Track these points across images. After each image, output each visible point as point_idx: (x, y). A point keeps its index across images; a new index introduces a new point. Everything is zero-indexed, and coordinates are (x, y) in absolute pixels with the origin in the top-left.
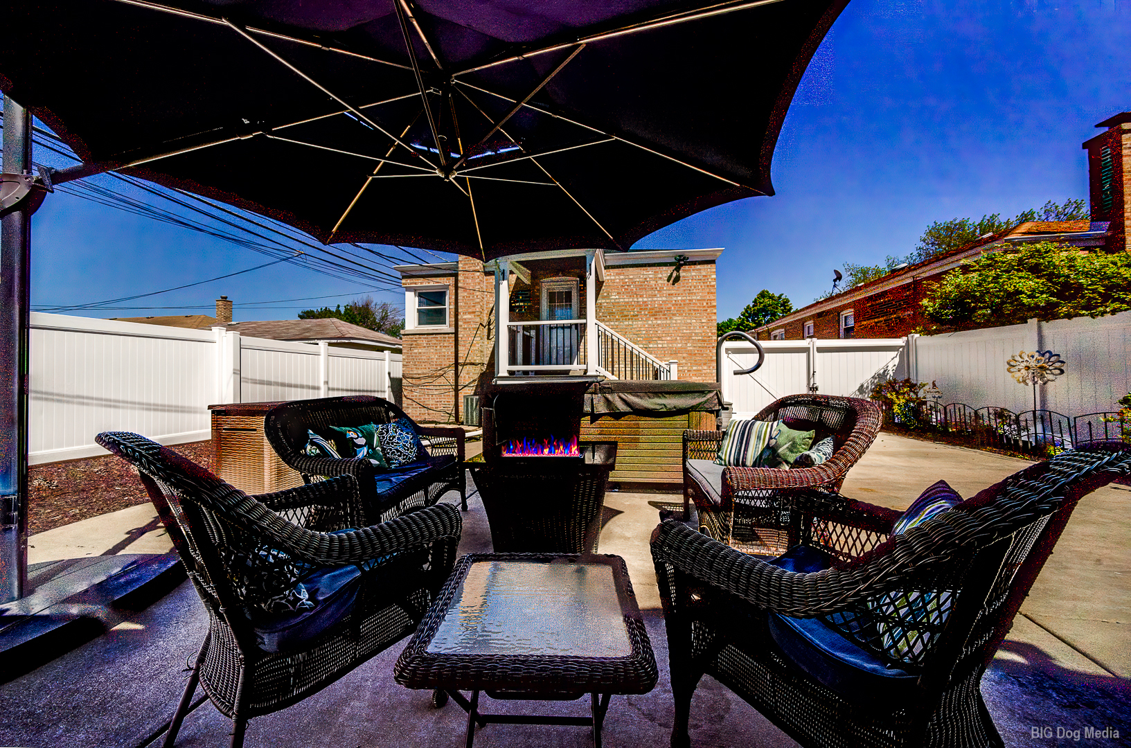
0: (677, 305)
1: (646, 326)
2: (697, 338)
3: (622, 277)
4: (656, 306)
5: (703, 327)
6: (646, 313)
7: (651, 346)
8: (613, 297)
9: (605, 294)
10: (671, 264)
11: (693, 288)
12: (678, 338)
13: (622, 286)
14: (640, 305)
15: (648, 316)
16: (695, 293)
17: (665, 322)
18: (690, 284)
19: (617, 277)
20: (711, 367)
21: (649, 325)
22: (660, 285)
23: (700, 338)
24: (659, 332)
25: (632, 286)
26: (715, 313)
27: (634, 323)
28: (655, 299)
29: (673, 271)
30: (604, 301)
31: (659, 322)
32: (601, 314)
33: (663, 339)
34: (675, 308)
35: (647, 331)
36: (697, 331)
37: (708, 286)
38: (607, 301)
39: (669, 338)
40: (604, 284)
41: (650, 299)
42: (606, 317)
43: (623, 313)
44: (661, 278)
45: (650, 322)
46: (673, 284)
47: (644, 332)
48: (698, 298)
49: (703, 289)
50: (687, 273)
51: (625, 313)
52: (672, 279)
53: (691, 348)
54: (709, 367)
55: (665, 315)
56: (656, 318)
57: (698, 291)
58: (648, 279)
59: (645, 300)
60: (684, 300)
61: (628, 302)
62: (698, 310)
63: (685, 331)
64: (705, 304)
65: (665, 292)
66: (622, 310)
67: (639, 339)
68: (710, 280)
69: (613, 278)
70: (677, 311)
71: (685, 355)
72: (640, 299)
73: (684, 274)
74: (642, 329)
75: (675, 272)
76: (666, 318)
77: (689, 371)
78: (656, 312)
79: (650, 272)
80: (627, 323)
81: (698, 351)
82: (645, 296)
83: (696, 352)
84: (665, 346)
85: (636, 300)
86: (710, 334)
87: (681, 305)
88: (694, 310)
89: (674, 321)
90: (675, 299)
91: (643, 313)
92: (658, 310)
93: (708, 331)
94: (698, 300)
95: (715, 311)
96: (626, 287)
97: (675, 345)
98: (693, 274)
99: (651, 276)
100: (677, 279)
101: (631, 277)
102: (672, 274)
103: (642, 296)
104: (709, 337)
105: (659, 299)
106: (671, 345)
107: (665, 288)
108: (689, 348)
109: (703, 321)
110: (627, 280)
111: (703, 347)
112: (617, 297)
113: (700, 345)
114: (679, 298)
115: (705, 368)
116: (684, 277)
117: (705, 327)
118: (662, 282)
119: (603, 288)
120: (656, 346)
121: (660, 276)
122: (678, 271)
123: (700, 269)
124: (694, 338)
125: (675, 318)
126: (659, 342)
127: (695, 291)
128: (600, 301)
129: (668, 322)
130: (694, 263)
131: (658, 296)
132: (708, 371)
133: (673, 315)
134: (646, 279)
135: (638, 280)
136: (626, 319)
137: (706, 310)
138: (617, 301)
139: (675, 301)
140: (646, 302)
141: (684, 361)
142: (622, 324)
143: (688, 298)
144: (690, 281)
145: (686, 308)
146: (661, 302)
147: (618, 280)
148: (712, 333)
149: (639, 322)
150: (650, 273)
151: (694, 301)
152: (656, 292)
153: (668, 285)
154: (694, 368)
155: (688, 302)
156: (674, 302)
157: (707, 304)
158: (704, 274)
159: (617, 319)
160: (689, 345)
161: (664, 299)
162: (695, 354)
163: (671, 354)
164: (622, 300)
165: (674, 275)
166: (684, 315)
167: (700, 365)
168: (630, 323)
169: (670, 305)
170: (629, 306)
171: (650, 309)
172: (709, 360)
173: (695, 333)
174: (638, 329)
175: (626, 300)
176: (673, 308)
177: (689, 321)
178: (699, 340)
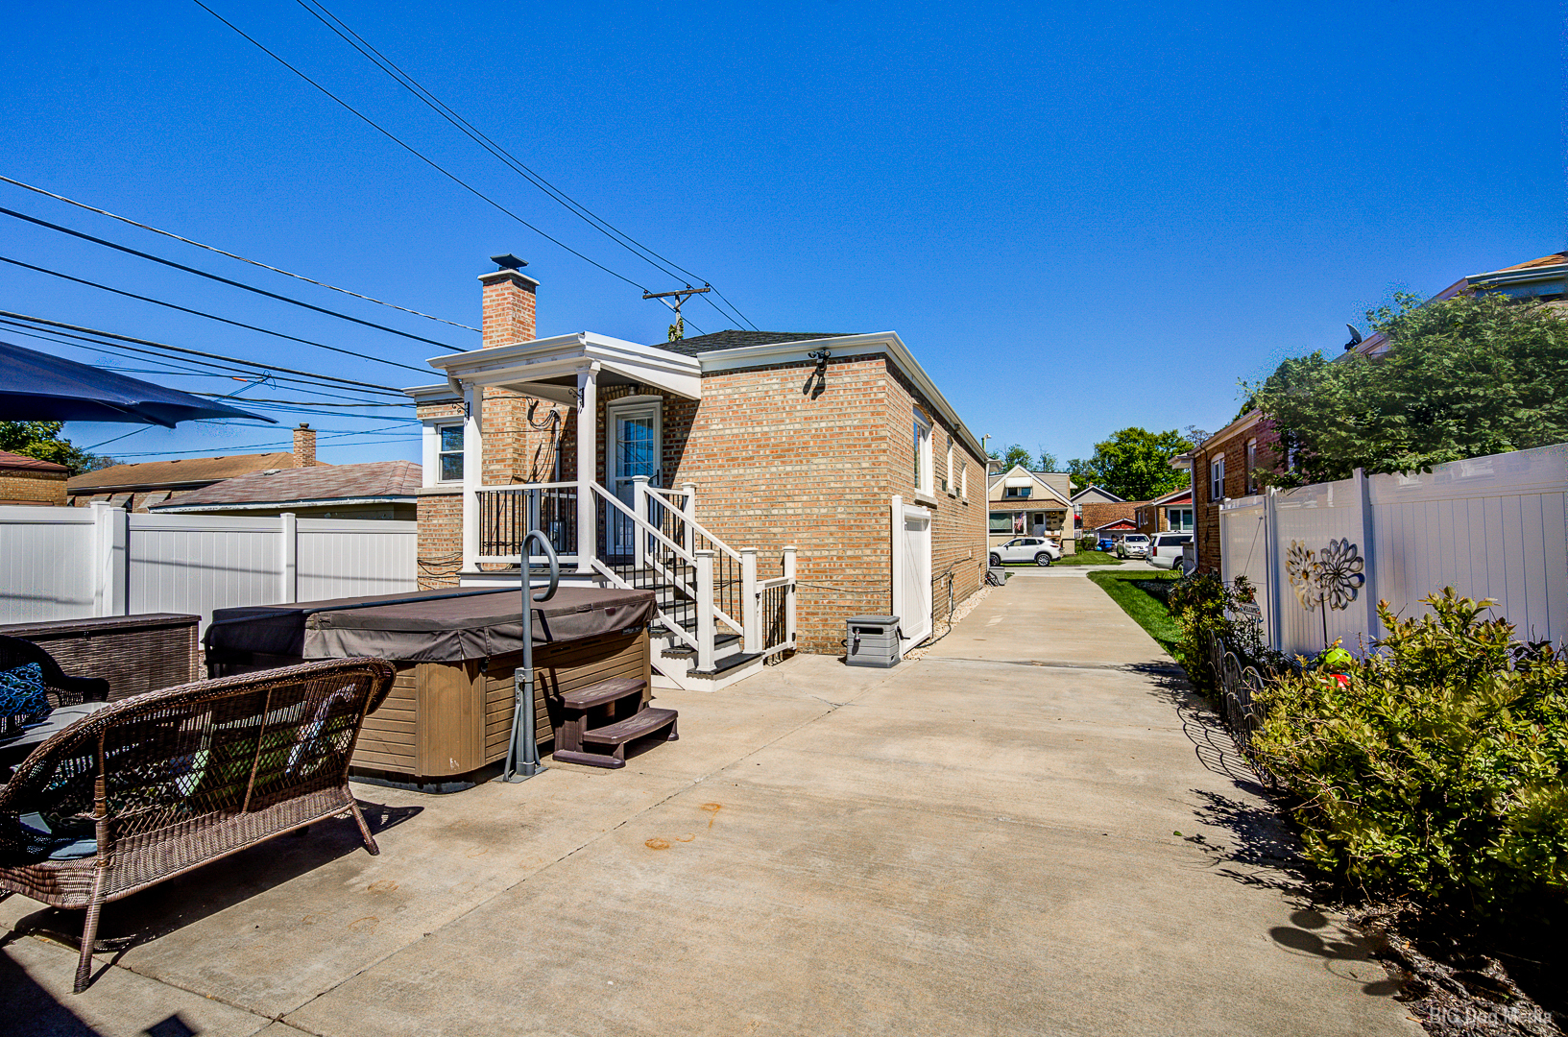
0: (818, 436)
1: (768, 476)
2: (853, 497)
3: (729, 391)
4: (784, 439)
5: (864, 476)
6: (768, 452)
7: (775, 512)
8: (714, 427)
9: (702, 423)
10: (808, 364)
11: (846, 404)
12: (821, 497)
13: (729, 407)
14: (758, 440)
15: (770, 458)
16: (849, 414)
17: (798, 468)
18: (841, 399)
19: (721, 392)
20: (879, 551)
21: (772, 474)
22: (790, 402)
23: (860, 497)
24: (789, 487)
25: (745, 407)
26: (884, 451)
27: (748, 471)
28: (782, 427)
29: (813, 375)
30: (699, 434)
31: (789, 468)
32: (695, 457)
33: (796, 498)
34: (815, 443)
35: (768, 486)
36: (853, 485)
37: (872, 400)
38: (705, 434)
39: (805, 498)
40: (701, 405)
41: (773, 428)
42: (703, 461)
43: (730, 454)
44: (792, 390)
45: (774, 469)
46: (813, 398)
47: (763, 488)
48: (855, 423)
49: (863, 407)
50: (839, 377)
51: (733, 455)
52: (811, 390)
53: (844, 516)
54: (875, 551)
55: (798, 455)
56: (783, 462)
57: (854, 410)
58: (771, 393)
59: (766, 429)
60: (831, 428)
61: (737, 435)
62: (855, 446)
63: (832, 485)
64: (867, 434)
65: (798, 414)
66: (728, 449)
67: (754, 500)
68: (875, 390)
69: (714, 393)
70: (819, 447)
71: (833, 529)
72: (758, 429)
73: (832, 381)
74: (761, 482)
75: (816, 377)
76: (801, 462)
77: (839, 558)
78: (782, 451)
79: (772, 379)
80: (736, 472)
81: (855, 521)
82: (765, 423)
83: (852, 523)
84: (800, 511)
85: (750, 430)
86: (876, 490)
87: (825, 437)
88: (849, 446)
89: (815, 467)
90: (816, 426)
91: (762, 452)
92: (787, 446)
93: (873, 484)
94: (855, 427)
95: (884, 446)
96: (735, 408)
97: (816, 511)
98: (847, 380)
99: (776, 387)
100: (820, 388)
101: (743, 390)
102: (811, 380)
103: (759, 423)
104: (875, 495)
105: (788, 427)
106: (808, 511)
107: (799, 408)
108: (840, 516)
109: (864, 465)
110: (736, 396)
111: (864, 514)
112: (721, 426)
113: (859, 510)
114: (823, 425)
115: (868, 552)
116: (831, 385)
117: (868, 477)
118: (793, 397)
119: (699, 411)
120: (783, 512)
121: (791, 385)
122: (821, 375)
123: (858, 371)
124: (848, 497)
125: (816, 461)
126: (788, 505)
127: (849, 410)
128: (693, 435)
129: (805, 468)
130: (848, 360)
131: (788, 421)
132: (873, 558)
133: (813, 455)
134: (767, 392)
135: (754, 394)
136: (734, 465)
137: (870, 446)
138: (721, 433)
139: (816, 429)
140: (767, 433)
141: (831, 540)
142: (727, 473)
143: (838, 424)
144: (841, 392)
145: (834, 443)
146: (792, 433)
147: (722, 397)
148: (880, 488)
149: (756, 470)
150: (774, 381)
151: (848, 429)
152: (784, 415)
153: (803, 401)
154: (849, 553)
155: (837, 430)
156: (813, 432)
157: (871, 433)
158: (866, 379)
159: (720, 466)
160: (839, 510)
161: (797, 426)
162: (850, 527)
163: (810, 527)
164: (728, 432)
165: (815, 383)
166: (831, 454)
167: (858, 547)
168: (741, 471)
169: (807, 438)
170: (740, 441)
171: (774, 445)
172: (874, 539)
173: (851, 488)
174: (754, 482)
175: (735, 431)
176: (812, 443)
177: (839, 466)
178: (857, 501)
